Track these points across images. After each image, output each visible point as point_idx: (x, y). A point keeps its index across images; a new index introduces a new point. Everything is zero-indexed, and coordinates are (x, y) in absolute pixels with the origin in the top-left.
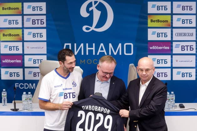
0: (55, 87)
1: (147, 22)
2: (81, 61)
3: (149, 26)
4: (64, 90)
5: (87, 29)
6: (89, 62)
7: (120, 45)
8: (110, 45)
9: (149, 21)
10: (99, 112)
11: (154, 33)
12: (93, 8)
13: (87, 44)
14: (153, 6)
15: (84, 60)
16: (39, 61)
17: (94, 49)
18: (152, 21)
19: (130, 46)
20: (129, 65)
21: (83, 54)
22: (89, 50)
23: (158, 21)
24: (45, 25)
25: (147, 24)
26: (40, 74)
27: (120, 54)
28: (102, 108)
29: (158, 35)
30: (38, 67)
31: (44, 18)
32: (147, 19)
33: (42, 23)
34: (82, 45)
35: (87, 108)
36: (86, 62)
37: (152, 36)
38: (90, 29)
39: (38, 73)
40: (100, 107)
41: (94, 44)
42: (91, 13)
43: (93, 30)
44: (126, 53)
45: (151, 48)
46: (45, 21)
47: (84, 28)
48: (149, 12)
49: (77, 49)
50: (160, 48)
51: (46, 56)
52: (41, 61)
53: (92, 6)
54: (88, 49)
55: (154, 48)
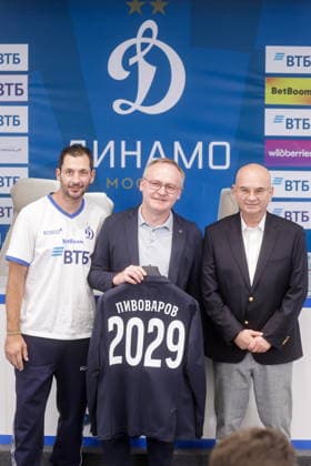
0: (45, 233)
1: (263, 93)
2: (109, 181)
3: (267, 102)
4: (64, 241)
5: (124, 107)
6: (128, 183)
7: (199, 146)
8: (177, 146)
9: (268, 90)
10: (153, 314)
11: (278, 119)
12: (139, 58)
13: (123, 143)
14: (279, 56)
15: (116, 181)
16: (11, 180)
17: (138, 153)
18: (274, 91)
19: (224, 147)
20: (219, 192)
21: (112, 165)
22: (127, 157)
23: (290, 91)
24: (25, 98)
25: (263, 98)
26: (11, 210)
27: (200, 166)
28: (160, 303)
29: (289, 124)
30: (8, 196)
31: (24, 79)
32: (264, 87)
33: (19, 92)
34: (111, 144)
35: (127, 306)
36: (119, 182)
37: (273, 126)
38: (130, 107)
39: (9, 209)
40: (155, 302)
41: (139, 143)
42: (134, 70)
43: (137, 111)
44: (214, 164)
45: (271, 154)
46: (25, 87)
47: (116, 105)
48: (267, 71)
49: (100, 153)
50: (293, 154)
51: (26, 170)
52: (15, 182)
53: (135, 54)
54: (124, 153)
55: (278, 153)
